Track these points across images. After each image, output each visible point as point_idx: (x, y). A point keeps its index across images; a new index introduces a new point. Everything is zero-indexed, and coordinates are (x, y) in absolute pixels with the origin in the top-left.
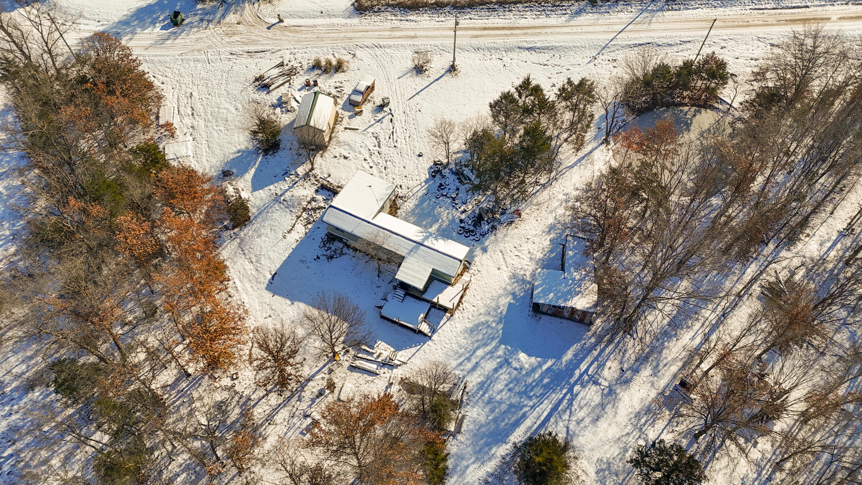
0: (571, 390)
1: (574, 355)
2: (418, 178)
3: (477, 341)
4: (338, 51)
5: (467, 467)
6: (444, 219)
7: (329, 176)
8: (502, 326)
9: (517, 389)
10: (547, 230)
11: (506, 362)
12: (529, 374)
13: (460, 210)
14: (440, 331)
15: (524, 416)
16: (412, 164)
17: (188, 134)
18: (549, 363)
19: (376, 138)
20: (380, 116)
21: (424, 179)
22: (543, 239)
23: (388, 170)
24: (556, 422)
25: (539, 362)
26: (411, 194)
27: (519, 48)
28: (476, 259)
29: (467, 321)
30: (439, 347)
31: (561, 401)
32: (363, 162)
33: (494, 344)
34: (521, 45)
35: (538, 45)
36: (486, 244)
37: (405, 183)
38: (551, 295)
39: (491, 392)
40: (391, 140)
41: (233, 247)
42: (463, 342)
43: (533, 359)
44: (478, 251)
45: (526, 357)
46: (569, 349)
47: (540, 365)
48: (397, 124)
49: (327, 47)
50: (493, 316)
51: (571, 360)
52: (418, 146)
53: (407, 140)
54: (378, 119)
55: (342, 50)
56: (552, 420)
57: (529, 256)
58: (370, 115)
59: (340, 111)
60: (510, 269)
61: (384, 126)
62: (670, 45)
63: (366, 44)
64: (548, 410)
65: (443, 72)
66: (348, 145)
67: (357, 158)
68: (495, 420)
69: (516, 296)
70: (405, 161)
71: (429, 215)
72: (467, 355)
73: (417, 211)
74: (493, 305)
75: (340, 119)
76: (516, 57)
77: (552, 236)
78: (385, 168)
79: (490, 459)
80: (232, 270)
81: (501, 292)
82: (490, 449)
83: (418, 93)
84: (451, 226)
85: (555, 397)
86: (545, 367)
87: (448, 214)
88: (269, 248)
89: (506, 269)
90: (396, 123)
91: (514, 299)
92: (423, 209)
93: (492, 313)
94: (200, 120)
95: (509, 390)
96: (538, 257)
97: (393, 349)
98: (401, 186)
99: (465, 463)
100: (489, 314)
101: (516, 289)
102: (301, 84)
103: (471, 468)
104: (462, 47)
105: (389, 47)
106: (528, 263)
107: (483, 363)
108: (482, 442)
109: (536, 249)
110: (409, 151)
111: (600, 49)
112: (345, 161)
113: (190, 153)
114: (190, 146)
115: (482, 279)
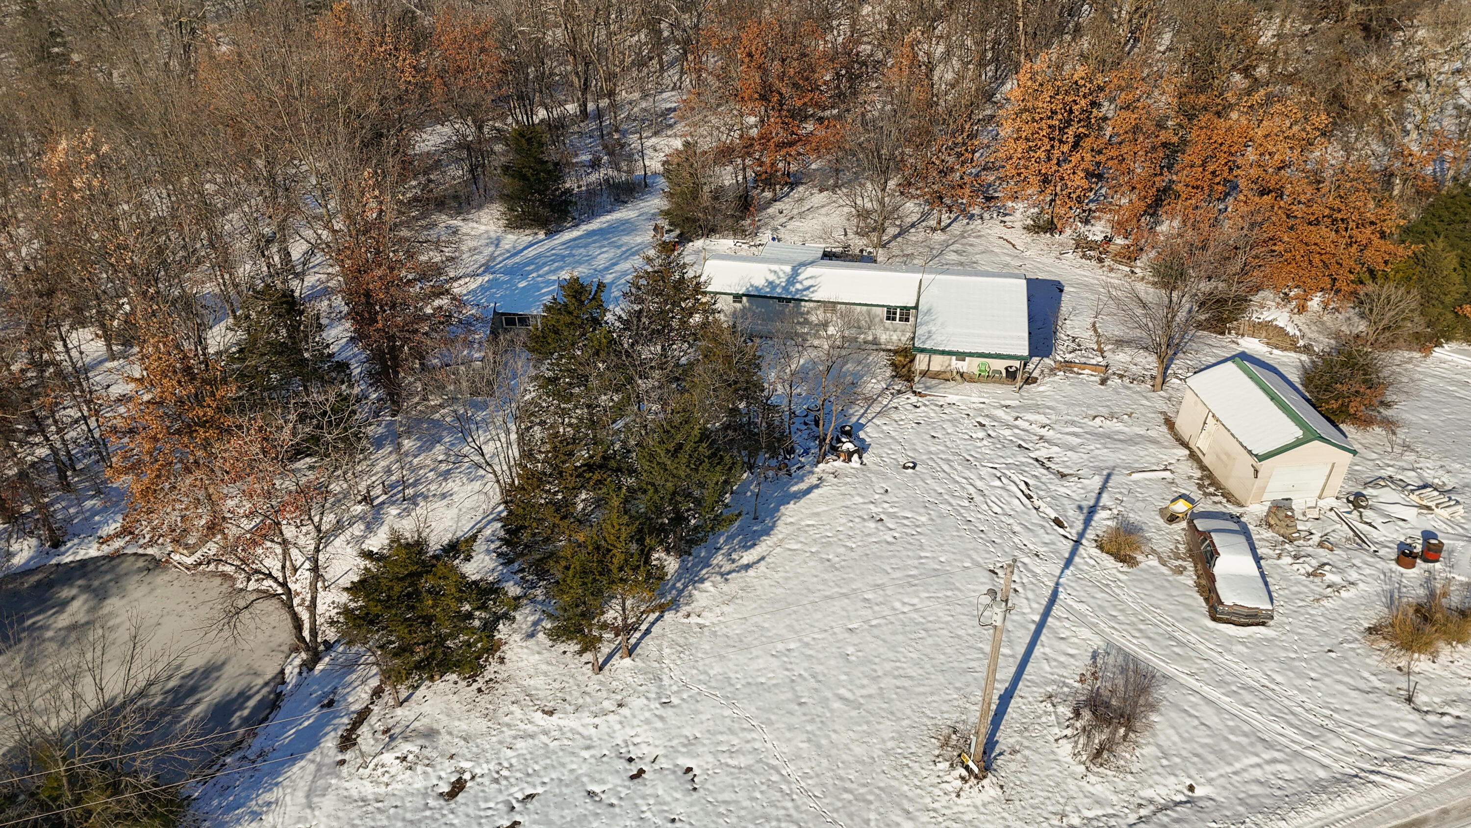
2: (885, 428)
7: (1102, 384)
16: (920, 447)
19: (1064, 475)
20: (1104, 524)
21: (868, 429)
32: (1048, 422)
37: (911, 414)
40: (1016, 478)
48: (1034, 519)
52: (930, 481)
53: (972, 490)
54: (1102, 514)
58: (1134, 517)
59: (1234, 509)
65: (1008, 739)
66: (1121, 441)
67: (1072, 423)
70: (942, 448)
73: (849, 379)
75: (1211, 490)
78: (982, 425)
90: (1037, 521)
102: (1452, 552)
105: (1321, 789)
110: (946, 468)
112: (1094, 413)
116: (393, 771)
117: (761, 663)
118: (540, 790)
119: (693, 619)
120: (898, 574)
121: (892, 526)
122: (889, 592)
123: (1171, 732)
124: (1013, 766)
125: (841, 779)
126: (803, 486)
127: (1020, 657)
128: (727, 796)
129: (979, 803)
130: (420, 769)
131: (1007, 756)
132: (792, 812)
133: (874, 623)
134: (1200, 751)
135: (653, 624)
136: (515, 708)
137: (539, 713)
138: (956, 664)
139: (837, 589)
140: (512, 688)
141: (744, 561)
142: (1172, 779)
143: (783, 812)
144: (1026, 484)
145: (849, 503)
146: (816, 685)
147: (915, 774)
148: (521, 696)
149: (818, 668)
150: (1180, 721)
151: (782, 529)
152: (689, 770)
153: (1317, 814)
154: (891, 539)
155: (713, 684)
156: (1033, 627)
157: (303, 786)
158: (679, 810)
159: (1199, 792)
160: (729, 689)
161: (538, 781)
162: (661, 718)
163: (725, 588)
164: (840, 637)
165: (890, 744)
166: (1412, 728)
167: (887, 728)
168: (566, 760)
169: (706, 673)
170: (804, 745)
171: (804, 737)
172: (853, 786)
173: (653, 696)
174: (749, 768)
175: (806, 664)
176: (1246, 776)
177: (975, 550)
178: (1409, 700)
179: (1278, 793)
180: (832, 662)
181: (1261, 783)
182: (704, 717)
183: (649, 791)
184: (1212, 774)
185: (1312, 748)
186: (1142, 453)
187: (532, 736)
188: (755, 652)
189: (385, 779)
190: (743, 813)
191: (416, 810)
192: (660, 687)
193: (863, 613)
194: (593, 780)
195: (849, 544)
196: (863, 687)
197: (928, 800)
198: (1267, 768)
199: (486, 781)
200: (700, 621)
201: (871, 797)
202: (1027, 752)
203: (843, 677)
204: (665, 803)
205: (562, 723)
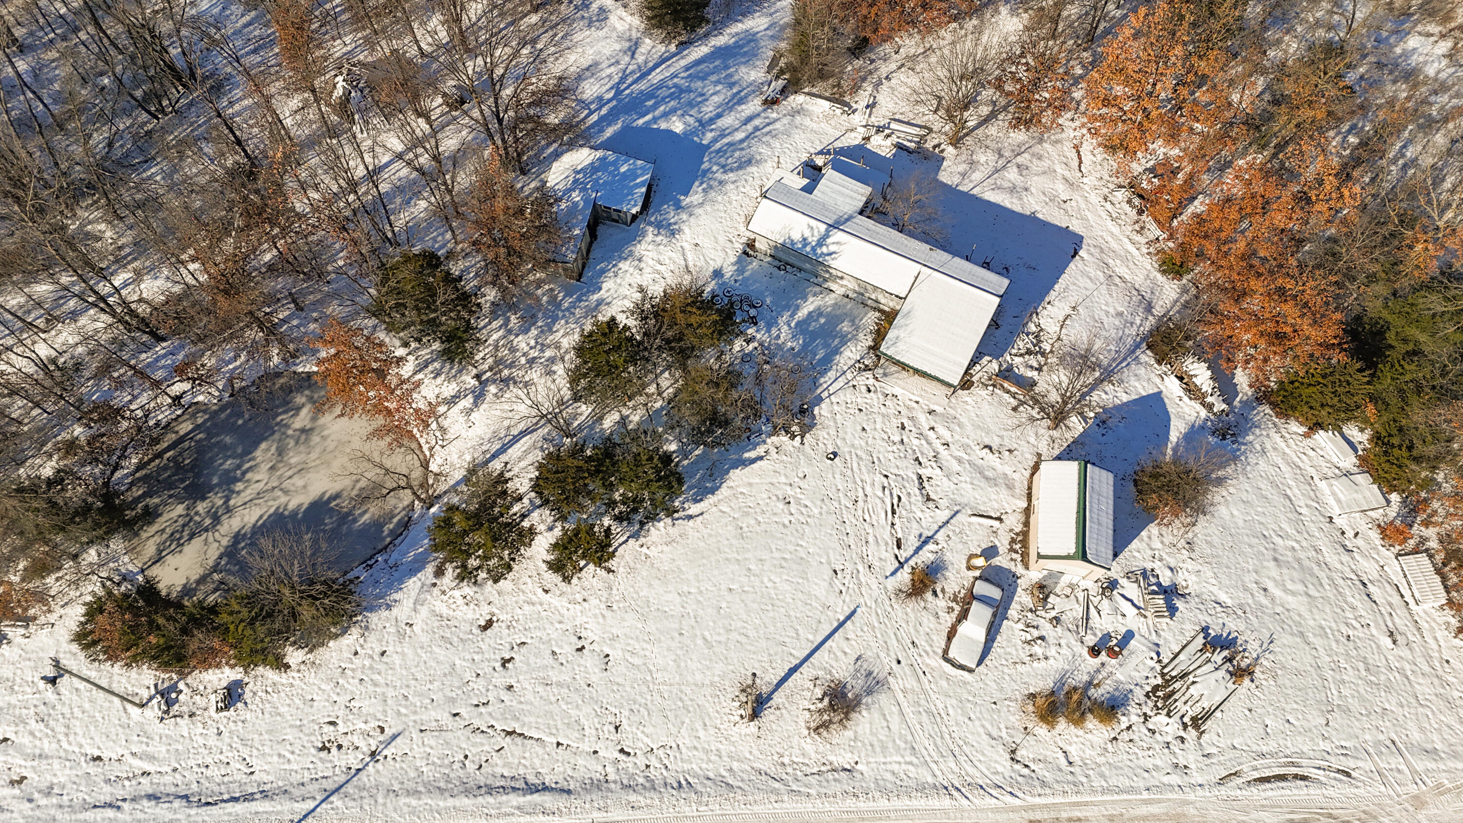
0: (618, 93)
1: (603, 131)
2: (836, 408)
3: (742, 149)
4: (1060, 776)
5: (765, 30)
6: (786, 327)
7: (1015, 409)
8: (703, 167)
9: (692, 95)
10: (603, 307)
11: (704, 124)
12: (673, 111)
13: (756, 344)
14: (798, 164)
15: (687, 68)
16: (848, 437)
17: (1350, 534)
18: (641, 122)
19: (929, 499)
20: (926, 556)
21: (823, 405)
22: (612, 291)
23: (896, 422)
24: (646, 63)
25: (655, 123)
26: (849, 376)
27: (569, 792)
28: (733, 259)
29: (756, 175)
30: (800, 145)
31: (635, 82)
32: (950, 440)
33: (718, 146)
34: (561, 801)
35: (515, 799)
36: (713, 282)
37: (861, 398)
38: (623, 169)
39: (729, 94)
40: (896, 492)
41: (1161, 303)
42: (763, 150)
43: (663, 126)
44: (729, 271)
45: (673, 128)
46: (609, 138)
47: (655, 120)
48: (886, 533)
49: (1093, 791)
50: (715, 180)
51: (609, 125)
52: (837, 476)
53: (861, 494)
54: (931, 547)
55: (1049, 776)
56: (651, 64)
57: (642, 265)
58: (948, 556)
59: (1019, 570)
60: (678, 245)
61: (915, 530)
62: (153, 797)
63: (989, 800)
64: (653, 74)
65: (778, 698)
66: (987, 479)
67: (965, 447)
68: (727, 67)
69: (674, 205)
70: (863, 444)
71: (813, 336)
72: (758, 133)
73: (836, 342)
74: (714, 194)
75: (1017, 547)
76: (581, 762)
77: (596, 297)
78: (903, 428)
79: (737, 34)
80: (1149, 267)
81: (699, 211)
82: (736, 42)
83: (841, 625)
84: (774, 314)
85: (642, 86)
86: (649, 117)
87: (778, 337)
88: (1095, 293)
89: (685, 244)
90: (887, 536)
91: (679, 201)
92: (826, 345)
93: (716, 183)
94: (1339, 566)
95: (703, 95)
96: (628, 262)
97: (868, 146)
98: (869, 391)
99: (769, 33)
100: (720, 182)
101: (672, 214)
102: (1132, 653)
103: (762, 28)
104: (724, 790)
105: (922, 788)
106: (646, 253)
107: (737, 124)
108: (745, 49)
109: (628, 275)
110: (855, 465)
111: (349, 789)
112: (987, 442)
113: (1323, 485)
114: (1332, 501)
115: (726, 229)
116: (458, 603)
117: (669, 597)
118: (529, 641)
119: (644, 549)
120: (777, 555)
121: (793, 511)
122: (765, 568)
123: (868, 726)
124: (772, 717)
125: (681, 691)
126: (752, 454)
127: (816, 644)
128: (620, 680)
129: (743, 733)
130: (472, 606)
131: (771, 710)
132: (649, 703)
133: (746, 589)
134: (875, 743)
135: (620, 545)
136: (529, 580)
137: (541, 590)
138: (777, 637)
139: (736, 555)
140: (531, 566)
141: (690, 512)
142: (850, 755)
143: (644, 701)
144: (899, 498)
145: (775, 481)
146: (694, 624)
147: (720, 703)
148: (535, 574)
149: (701, 612)
150: (877, 721)
151: (724, 492)
152: (608, 656)
153: (908, 803)
154: (787, 523)
155: (639, 603)
156: (835, 624)
157: (413, 594)
158: (594, 679)
159: (859, 767)
160: (647, 609)
161: (529, 635)
162: (604, 616)
163: (671, 530)
164: (722, 593)
165: (716, 679)
166: (1000, 769)
167: (719, 668)
168: (547, 626)
169: (637, 593)
170: (671, 663)
171: (674, 657)
172: (686, 698)
173: (604, 599)
174: (638, 667)
175: (694, 607)
176: (889, 767)
177: (834, 549)
178: (1013, 752)
179: (899, 783)
180: (710, 610)
181: (894, 773)
182: (626, 624)
183: (582, 662)
184: (871, 760)
185: (936, 762)
186: (993, 497)
187: (533, 604)
188: (670, 588)
189: (454, 606)
190: (624, 694)
191: (465, 633)
192: (610, 594)
193: (742, 579)
194: (557, 645)
195: (760, 519)
196: (719, 634)
197: (718, 722)
198: (904, 767)
199: (504, 625)
200: (647, 552)
201: (691, 709)
202: (784, 711)
203: (711, 624)
204: (588, 673)
205: (551, 600)
